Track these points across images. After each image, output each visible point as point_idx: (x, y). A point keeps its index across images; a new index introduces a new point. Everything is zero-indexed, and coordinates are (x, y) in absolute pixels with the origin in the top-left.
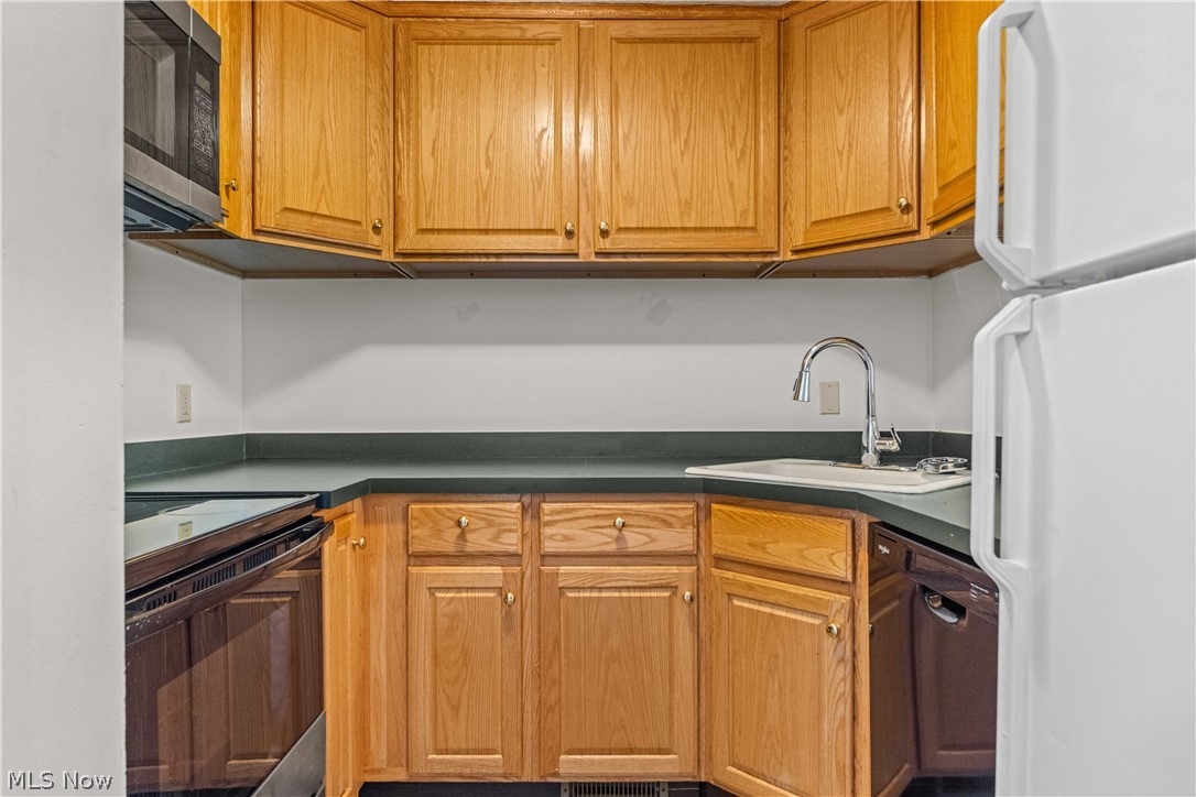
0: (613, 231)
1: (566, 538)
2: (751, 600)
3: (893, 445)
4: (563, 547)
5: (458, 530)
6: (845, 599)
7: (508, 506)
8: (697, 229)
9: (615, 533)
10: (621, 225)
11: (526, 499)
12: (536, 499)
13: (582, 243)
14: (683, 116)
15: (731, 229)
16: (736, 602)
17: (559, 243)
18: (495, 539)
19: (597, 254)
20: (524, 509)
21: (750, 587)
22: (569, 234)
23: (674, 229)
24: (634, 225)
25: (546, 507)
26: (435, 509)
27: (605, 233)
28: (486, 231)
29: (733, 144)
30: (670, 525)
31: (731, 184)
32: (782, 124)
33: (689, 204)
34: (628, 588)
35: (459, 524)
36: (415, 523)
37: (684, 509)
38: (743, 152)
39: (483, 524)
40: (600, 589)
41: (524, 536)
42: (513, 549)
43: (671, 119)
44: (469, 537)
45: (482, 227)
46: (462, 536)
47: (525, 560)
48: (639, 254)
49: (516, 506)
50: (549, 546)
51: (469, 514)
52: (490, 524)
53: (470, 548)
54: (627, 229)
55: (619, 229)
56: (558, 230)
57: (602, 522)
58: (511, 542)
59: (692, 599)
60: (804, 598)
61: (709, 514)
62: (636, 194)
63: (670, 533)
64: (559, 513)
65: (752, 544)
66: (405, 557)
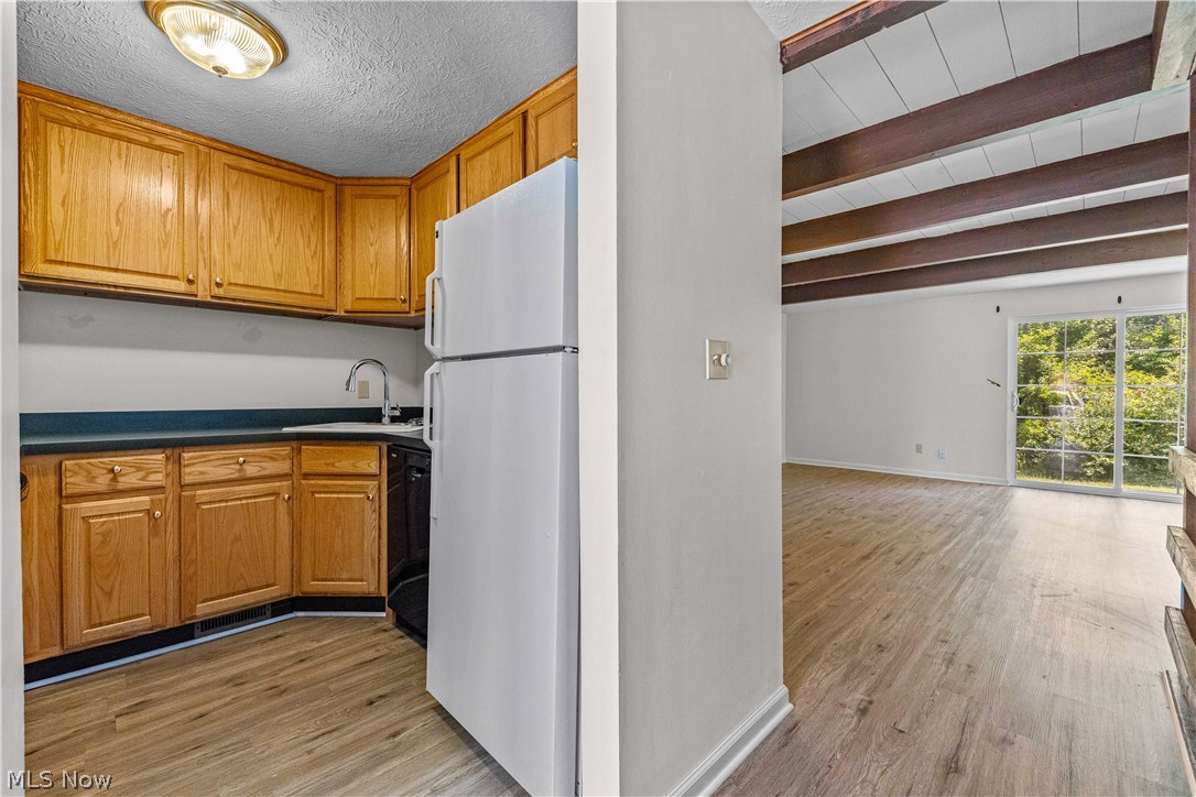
0: (225, 286)
1: (201, 473)
2: (325, 492)
3: (397, 413)
4: (199, 479)
5: (111, 476)
6: (376, 483)
7: (154, 457)
8: (285, 291)
9: (238, 467)
10: (232, 281)
11: (169, 452)
12: (177, 451)
13: (201, 288)
14: (276, 224)
15: (307, 294)
16: (316, 495)
17: (181, 286)
18: (142, 479)
19: (212, 297)
20: (167, 458)
21: (325, 486)
22: (190, 282)
23: (270, 289)
24: (241, 282)
25: (185, 455)
26: (89, 463)
27: (218, 285)
28: (116, 270)
29: (309, 246)
30: (275, 460)
31: (308, 269)
32: (339, 242)
33: (280, 276)
34: (247, 498)
35: (112, 470)
36: (68, 474)
37: (285, 450)
38: (315, 253)
39: (134, 470)
40: (227, 501)
41: (167, 475)
42: (158, 484)
43: (268, 225)
44: (121, 479)
45: (112, 266)
46: (115, 479)
47: (168, 490)
48: (244, 301)
49: (161, 456)
50: (187, 479)
51: (120, 464)
52: (139, 469)
53: (120, 486)
54: (236, 285)
55: (230, 284)
56: (181, 277)
57: (227, 462)
58: (157, 479)
59: (289, 498)
60: (355, 486)
61: (300, 451)
62: (243, 264)
63: (276, 464)
64: (196, 458)
65: (326, 464)
66: (58, 499)
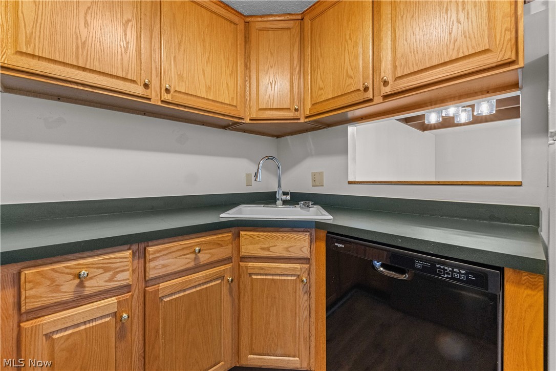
0: (172, 92)
1: (164, 266)
2: (261, 274)
3: (288, 198)
4: (162, 272)
5: (77, 281)
6: (307, 266)
7: (121, 254)
8: (213, 101)
9: (193, 256)
10: (177, 90)
11: (135, 247)
12: (142, 246)
13: (153, 94)
14: (207, 45)
15: (227, 104)
16: (254, 277)
17: (139, 90)
18: (110, 280)
19: (162, 101)
20: (134, 254)
21: (262, 268)
22: (146, 86)
23: (203, 98)
24: (183, 91)
25: (150, 249)
26: (53, 270)
27: (167, 91)
29: (228, 67)
30: (221, 246)
31: (228, 85)
32: (247, 66)
33: (210, 88)
34: (200, 285)
35: (79, 276)
36: (28, 285)
37: (227, 236)
38: (232, 72)
39: (101, 271)
40: (184, 290)
41: (133, 271)
42: (125, 283)
43: (202, 44)
44: (87, 283)
46: (81, 285)
47: (133, 288)
48: (185, 107)
49: (128, 253)
50: (152, 274)
51: (87, 266)
52: (106, 270)
53: (87, 292)
54: (179, 92)
55: (176, 91)
56: (138, 81)
57: (186, 252)
58: (124, 277)
59: (232, 280)
60: (289, 269)
61: (238, 236)
62: (185, 75)
63: (221, 249)
64: (159, 251)
65: (262, 249)
66: (16, 316)
